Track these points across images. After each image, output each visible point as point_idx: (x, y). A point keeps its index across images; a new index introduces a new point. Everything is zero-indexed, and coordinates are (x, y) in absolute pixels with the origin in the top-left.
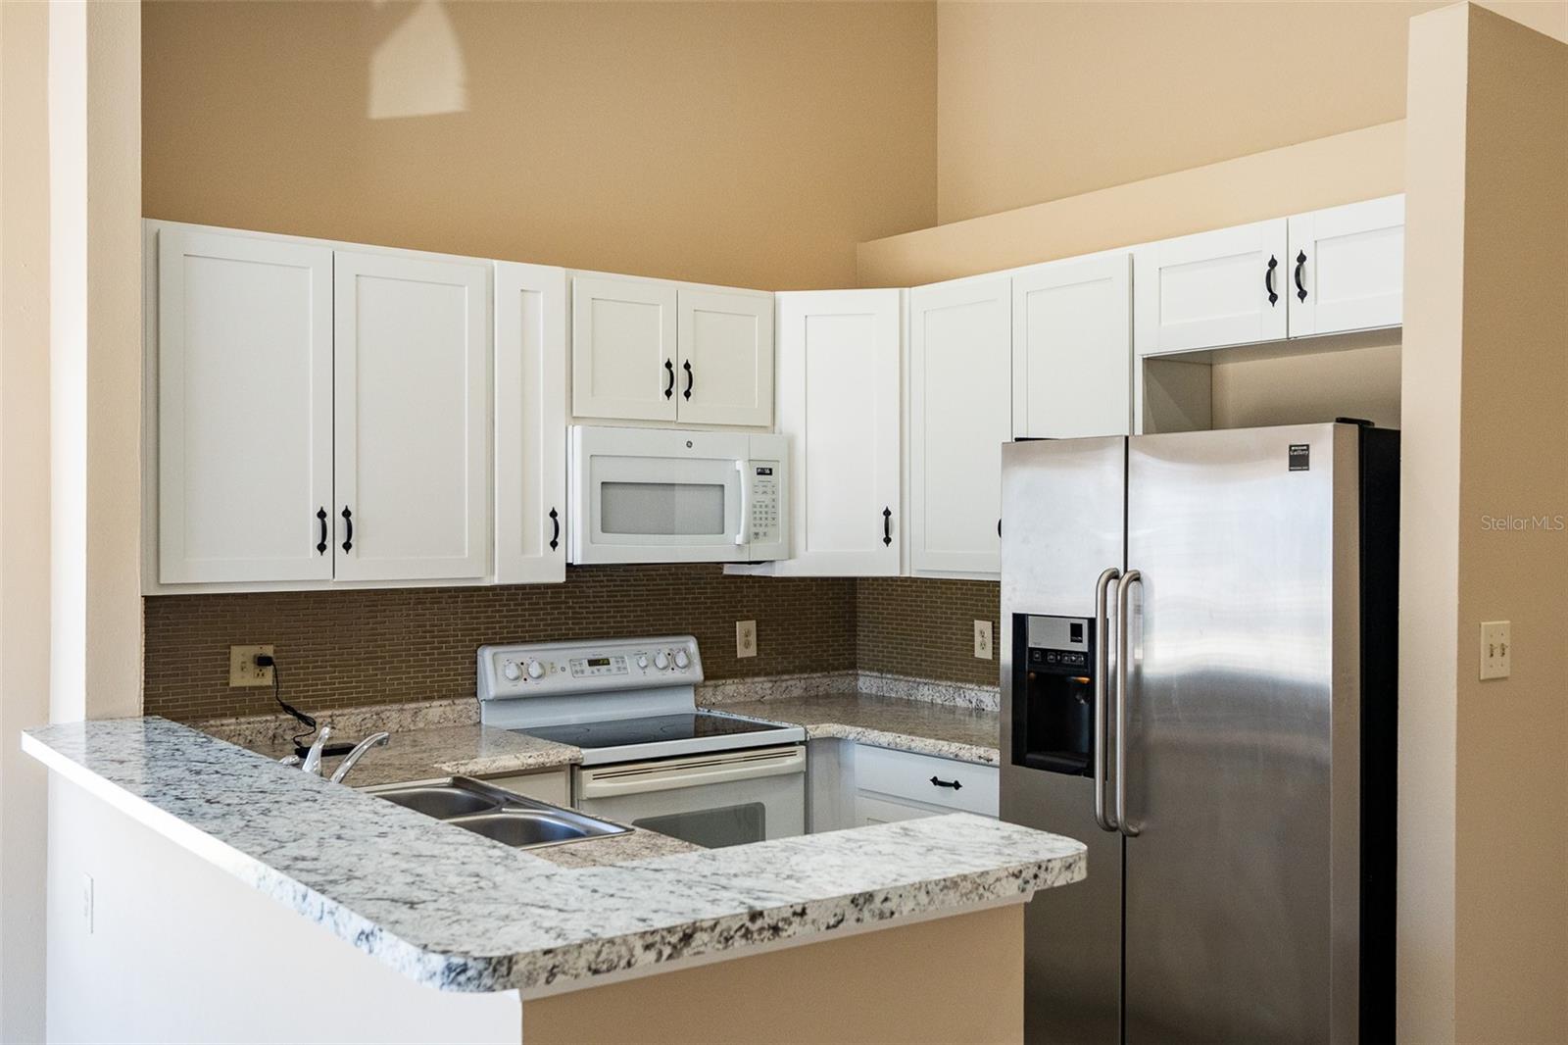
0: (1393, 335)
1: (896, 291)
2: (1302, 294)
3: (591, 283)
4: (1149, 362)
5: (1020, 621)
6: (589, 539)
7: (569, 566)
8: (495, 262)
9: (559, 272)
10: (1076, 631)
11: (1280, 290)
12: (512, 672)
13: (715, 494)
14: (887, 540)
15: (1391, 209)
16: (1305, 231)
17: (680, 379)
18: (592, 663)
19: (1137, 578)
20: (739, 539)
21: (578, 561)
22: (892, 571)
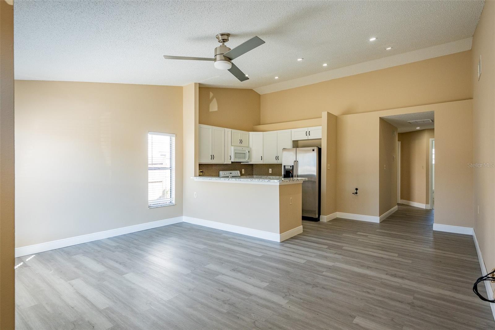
0: (321, 139)
1: (262, 132)
2: (309, 135)
3: (234, 131)
4: (293, 141)
5: (284, 166)
6: (234, 159)
7: (232, 162)
8: (225, 129)
9: (231, 129)
10: (291, 167)
11: (307, 135)
12: (224, 174)
13: (244, 154)
14: (262, 160)
15: (321, 127)
16: (310, 129)
17: (241, 141)
18: (230, 173)
19: (297, 161)
20: (247, 159)
21: (233, 161)
22: (262, 163)
